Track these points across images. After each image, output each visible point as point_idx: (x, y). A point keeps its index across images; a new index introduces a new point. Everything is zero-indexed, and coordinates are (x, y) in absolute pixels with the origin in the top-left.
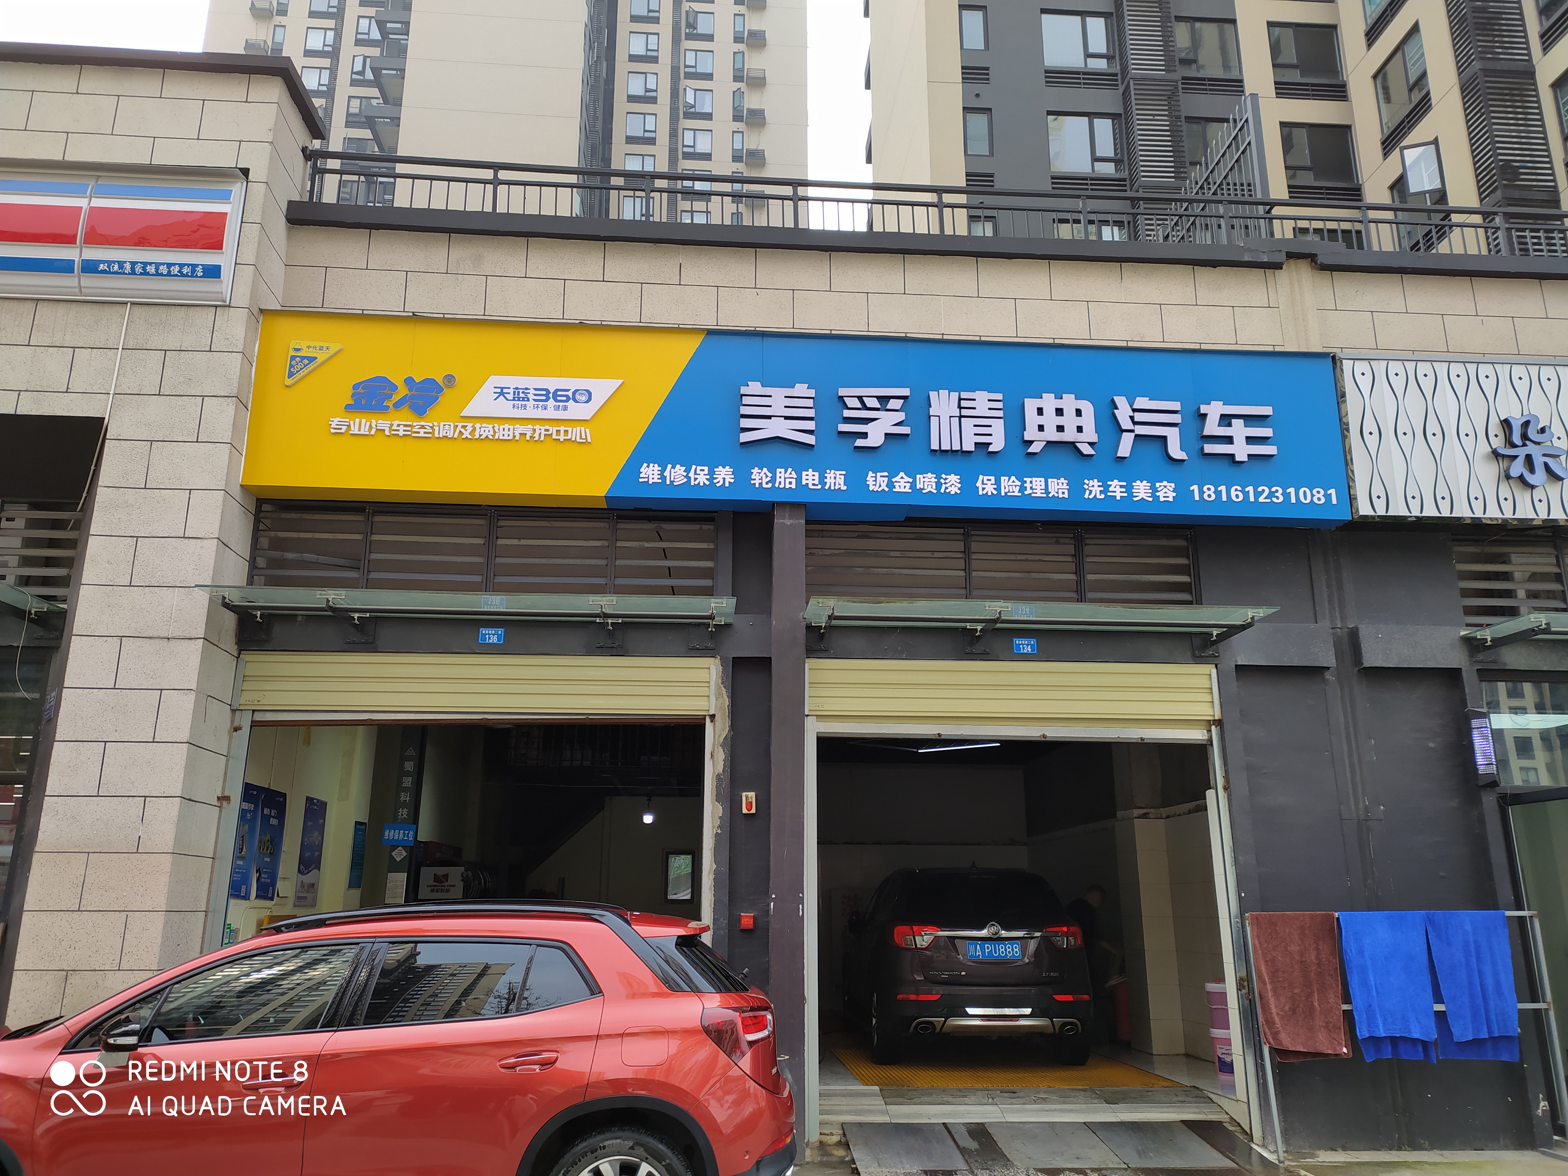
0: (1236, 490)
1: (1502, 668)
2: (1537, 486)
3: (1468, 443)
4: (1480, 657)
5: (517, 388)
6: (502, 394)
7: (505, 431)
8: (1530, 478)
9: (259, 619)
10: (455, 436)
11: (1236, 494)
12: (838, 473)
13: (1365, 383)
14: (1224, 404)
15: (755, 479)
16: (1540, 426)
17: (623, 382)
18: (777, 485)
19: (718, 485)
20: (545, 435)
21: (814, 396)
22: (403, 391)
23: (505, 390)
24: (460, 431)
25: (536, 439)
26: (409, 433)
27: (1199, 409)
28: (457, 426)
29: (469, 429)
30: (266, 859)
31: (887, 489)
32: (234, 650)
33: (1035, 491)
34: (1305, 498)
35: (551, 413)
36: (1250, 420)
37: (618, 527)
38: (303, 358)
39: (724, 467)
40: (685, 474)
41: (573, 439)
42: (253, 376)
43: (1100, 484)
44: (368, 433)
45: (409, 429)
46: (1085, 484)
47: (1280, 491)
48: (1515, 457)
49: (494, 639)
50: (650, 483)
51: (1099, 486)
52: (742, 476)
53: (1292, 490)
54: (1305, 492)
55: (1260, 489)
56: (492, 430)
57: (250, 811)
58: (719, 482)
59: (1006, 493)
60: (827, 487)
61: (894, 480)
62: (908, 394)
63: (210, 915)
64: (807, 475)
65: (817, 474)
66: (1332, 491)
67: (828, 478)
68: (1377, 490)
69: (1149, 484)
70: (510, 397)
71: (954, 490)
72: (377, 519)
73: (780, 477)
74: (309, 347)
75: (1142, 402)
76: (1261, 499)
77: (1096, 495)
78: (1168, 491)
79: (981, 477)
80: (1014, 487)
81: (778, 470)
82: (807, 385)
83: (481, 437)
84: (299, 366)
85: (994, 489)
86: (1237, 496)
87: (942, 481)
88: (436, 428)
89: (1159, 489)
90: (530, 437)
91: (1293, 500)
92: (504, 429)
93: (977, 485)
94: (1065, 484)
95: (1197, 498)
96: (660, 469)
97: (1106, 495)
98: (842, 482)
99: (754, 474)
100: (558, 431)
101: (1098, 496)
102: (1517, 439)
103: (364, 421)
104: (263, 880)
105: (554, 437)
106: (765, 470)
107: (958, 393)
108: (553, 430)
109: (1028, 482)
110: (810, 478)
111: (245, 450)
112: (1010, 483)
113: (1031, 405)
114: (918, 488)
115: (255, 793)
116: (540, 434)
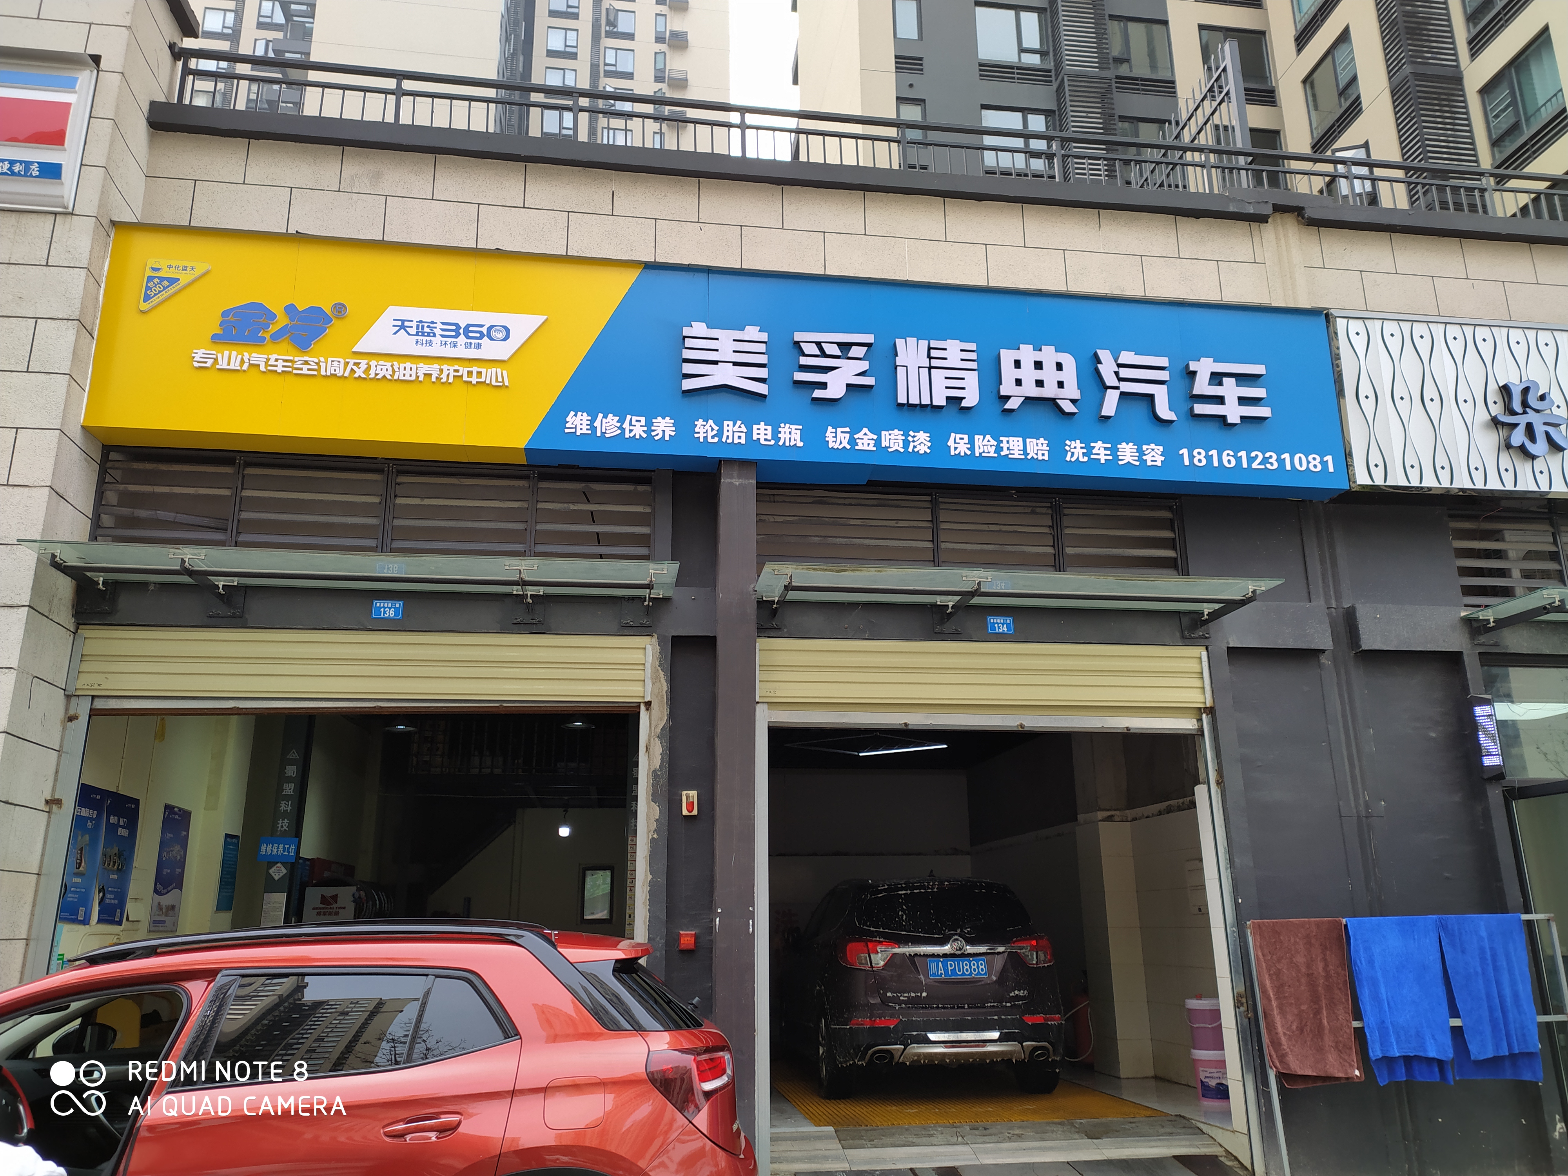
0: (1228, 455)
1: (1503, 651)
2: (1538, 457)
3: (1467, 409)
4: (1482, 639)
5: (421, 322)
6: (403, 327)
7: (406, 371)
8: (1531, 448)
9: (101, 586)
10: (346, 374)
11: (1228, 459)
12: (793, 427)
13: (1360, 344)
14: (1214, 362)
15: (699, 433)
16: (1540, 393)
17: (547, 319)
18: (724, 440)
19: (656, 438)
20: (454, 376)
21: (766, 340)
22: (282, 321)
23: (406, 324)
24: (352, 369)
25: (444, 380)
26: (290, 369)
27: (1188, 366)
28: (348, 363)
29: (363, 366)
30: (112, 876)
31: (848, 447)
32: (70, 623)
33: (1012, 452)
34: (1301, 465)
35: (461, 351)
36: (1242, 379)
37: (539, 486)
38: (162, 279)
39: (664, 418)
40: (618, 425)
41: (488, 382)
42: (101, 299)
43: (1083, 445)
44: (239, 368)
45: (290, 364)
46: (1066, 445)
47: (1275, 456)
48: (1515, 425)
49: (391, 613)
50: (578, 434)
51: (1082, 448)
52: (684, 428)
53: (1286, 456)
54: (1300, 458)
55: (1253, 454)
56: (390, 369)
57: (91, 819)
58: (658, 434)
59: (980, 454)
60: (781, 443)
61: (856, 436)
62: (872, 341)
63: (32, 944)
64: (758, 429)
65: (769, 428)
66: (1329, 458)
67: (783, 433)
68: (1375, 458)
69: (1136, 447)
70: (413, 331)
71: (923, 449)
72: (250, 471)
73: (728, 431)
74: (170, 267)
75: (1126, 357)
76: (1255, 465)
77: (1078, 458)
78: (1155, 455)
79: (953, 435)
80: (989, 447)
81: (726, 423)
82: (759, 328)
83: (378, 377)
84: (157, 289)
85: (968, 448)
86: (1229, 462)
87: (910, 439)
88: (323, 365)
89: (1146, 453)
90: (437, 378)
91: (1288, 467)
92: (405, 368)
93: (949, 444)
94: (1045, 445)
95: (1187, 463)
96: (589, 418)
97: (1089, 457)
98: (798, 437)
99: (698, 427)
100: (470, 373)
101: (1081, 459)
102: (1517, 406)
103: (234, 353)
104: (107, 901)
105: (465, 378)
106: (711, 422)
107: (927, 342)
108: (463, 370)
109: (1005, 442)
110: (762, 432)
111: (88, 384)
112: (985, 442)
113: (1007, 357)
114: (883, 446)
115: (98, 797)
116: (448, 375)
